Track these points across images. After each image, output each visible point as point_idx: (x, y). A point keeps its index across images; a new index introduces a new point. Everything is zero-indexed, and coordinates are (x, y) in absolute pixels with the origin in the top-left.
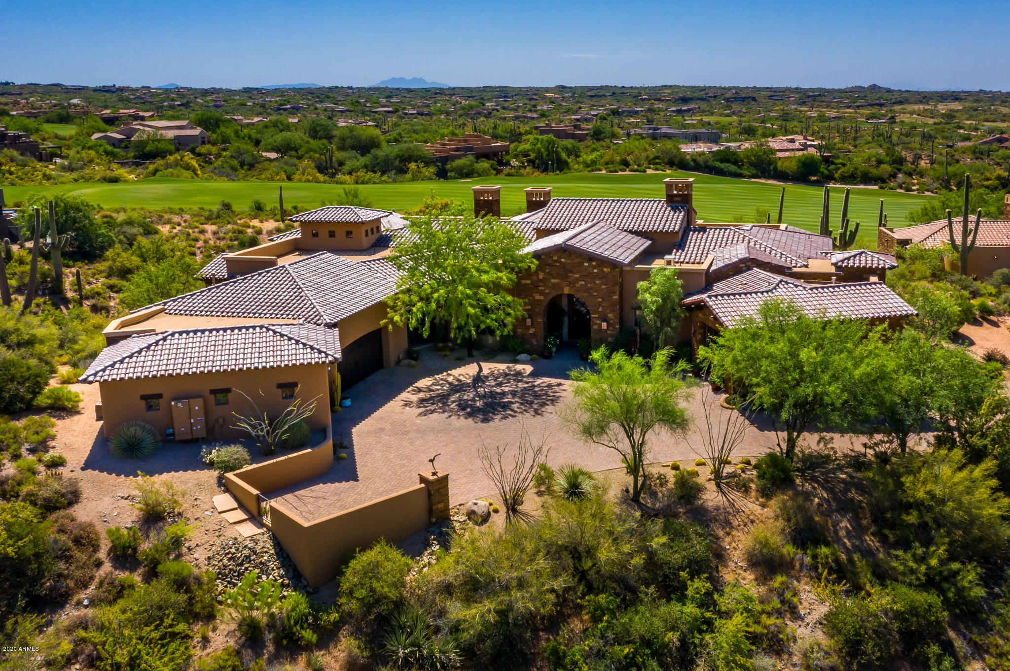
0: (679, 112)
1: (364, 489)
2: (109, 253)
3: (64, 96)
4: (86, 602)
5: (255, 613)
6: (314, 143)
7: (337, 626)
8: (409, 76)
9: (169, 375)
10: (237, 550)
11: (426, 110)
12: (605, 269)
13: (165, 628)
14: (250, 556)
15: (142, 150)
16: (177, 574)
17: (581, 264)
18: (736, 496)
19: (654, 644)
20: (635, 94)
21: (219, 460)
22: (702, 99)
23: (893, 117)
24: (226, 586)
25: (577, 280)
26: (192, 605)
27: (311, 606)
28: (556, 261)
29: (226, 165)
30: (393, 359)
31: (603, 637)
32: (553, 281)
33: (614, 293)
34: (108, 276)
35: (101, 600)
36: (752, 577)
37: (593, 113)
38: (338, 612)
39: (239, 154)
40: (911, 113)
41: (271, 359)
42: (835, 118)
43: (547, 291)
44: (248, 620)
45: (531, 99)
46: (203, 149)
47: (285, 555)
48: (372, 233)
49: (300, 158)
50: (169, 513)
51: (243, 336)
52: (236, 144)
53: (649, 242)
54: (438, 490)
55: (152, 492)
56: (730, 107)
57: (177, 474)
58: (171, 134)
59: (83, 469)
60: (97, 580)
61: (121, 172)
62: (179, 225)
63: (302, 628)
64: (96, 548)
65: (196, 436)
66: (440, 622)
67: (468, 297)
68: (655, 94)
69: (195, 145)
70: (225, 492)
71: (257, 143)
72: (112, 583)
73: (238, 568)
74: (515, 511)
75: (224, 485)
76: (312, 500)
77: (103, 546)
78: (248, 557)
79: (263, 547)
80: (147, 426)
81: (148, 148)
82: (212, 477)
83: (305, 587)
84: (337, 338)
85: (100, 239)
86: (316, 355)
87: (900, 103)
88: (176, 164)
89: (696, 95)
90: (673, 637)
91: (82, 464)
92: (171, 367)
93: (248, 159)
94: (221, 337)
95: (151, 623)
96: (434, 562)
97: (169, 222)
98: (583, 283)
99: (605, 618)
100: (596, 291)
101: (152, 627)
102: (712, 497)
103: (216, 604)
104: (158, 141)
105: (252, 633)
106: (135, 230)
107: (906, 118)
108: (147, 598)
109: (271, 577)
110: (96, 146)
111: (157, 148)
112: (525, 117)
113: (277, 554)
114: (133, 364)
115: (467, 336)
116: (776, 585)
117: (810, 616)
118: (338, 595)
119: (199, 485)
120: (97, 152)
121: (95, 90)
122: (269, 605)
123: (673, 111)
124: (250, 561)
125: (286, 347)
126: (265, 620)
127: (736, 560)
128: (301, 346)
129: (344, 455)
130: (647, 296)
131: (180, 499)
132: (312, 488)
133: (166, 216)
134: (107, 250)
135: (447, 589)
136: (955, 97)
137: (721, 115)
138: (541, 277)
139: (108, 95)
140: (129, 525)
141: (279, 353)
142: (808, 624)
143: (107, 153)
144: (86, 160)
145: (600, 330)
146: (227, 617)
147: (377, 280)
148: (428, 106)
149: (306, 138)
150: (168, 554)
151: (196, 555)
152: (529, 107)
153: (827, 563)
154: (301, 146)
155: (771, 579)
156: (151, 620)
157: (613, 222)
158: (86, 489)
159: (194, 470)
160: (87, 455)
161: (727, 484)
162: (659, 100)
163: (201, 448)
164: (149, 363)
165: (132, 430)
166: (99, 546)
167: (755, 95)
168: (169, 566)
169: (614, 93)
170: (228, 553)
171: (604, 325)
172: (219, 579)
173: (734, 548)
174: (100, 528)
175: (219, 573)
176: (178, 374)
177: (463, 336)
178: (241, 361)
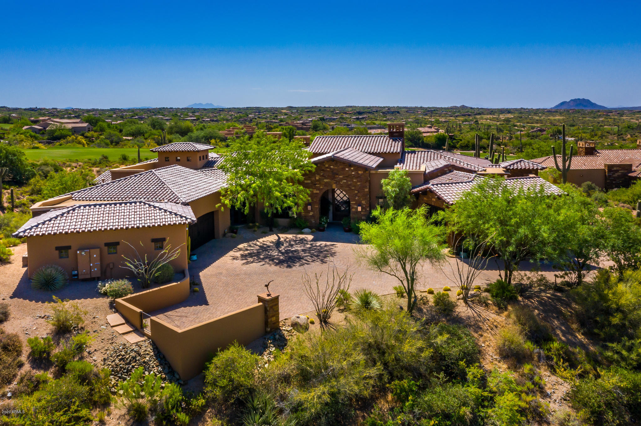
0: (358, 119)
1: (214, 310)
2: (32, 181)
3: (7, 112)
4: (9, 395)
5: (140, 401)
6: (154, 131)
7: (204, 408)
8: (204, 103)
9: (77, 231)
10: (126, 352)
11: (215, 119)
12: (360, 172)
13: (72, 413)
14: (136, 357)
15: (53, 135)
16: (81, 370)
17: (344, 169)
18: (480, 309)
19: (453, 417)
20: (333, 110)
21: (112, 289)
22: (369, 113)
23: (477, 121)
24: (117, 381)
25: (342, 179)
26: (92, 395)
27: (184, 394)
28: (327, 168)
29: (102, 142)
30: (221, 232)
31: (412, 412)
32: (325, 180)
33: (366, 187)
34: (31, 194)
35: (21, 392)
36: (505, 366)
37: (309, 119)
38: (204, 398)
39: (110, 137)
40: (486, 119)
41: (148, 221)
42: (445, 122)
43: (322, 187)
44: (136, 406)
45: (274, 113)
46: (89, 134)
47: (162, 356)
48: (203, 159)
49: (146, 139)
50: (74, 328)
51: (128, 208)
52: (108, 130)
53: (382, 159)
54: (271, 307)
55: (62, 311)
56: (385, 116)
57: (79, 301)
58: (70, 126)
59: (11, 298)
60: (18, 377)
61: (40, 145)
62: (76, 167)
63: (177, 411)
64: (19, 353)
65: (93, 276)
66: (282, 405)
67: (275, 186)
68: (343, 110)
69: (84, 132)
70: (115, 312)
71: (121, 131)
72: (30, 380)
73: (127, 366)
74: (326, 322)
75: (115, 307)
76: (177, 318)
77: (24, 352)
78: (134, 358)
79: (145, 351)
80: (60, 268)
81: (56, 134)
82: (105, 303)
83: (178, 380)
84: (191, 211)
85: (27, 173)
86: (179, 218)
87: (479, 114)
88: (73, 141)
89: (366, 110)
90: (466, 411)
91: (11, 295)
92: (79, 226)
93: (115, 139)
94: (113, 209)
95: (61, 409)
96: (272, 360)
97: (70, 166)
98: (345, 181)
99: (410, 398)
100: (354, 186)
101: (61, 413)
102: (464, 310)
103: (110, 395)
104: (62, 130)
105: (139, 417)
106: (48, 169)
107: (484, 122)
108: (58, 389)
109: (152, 372)
110: (25, 133)
111: (61, 134)
112: (272, 122)
113: (155, 355)
114: (51, 225)
115: (275, 212)
116: (526, 371)
117: (555, 395)
118: (204, 384)
119: (96, 308)
120: (26, 136)
121: (25, 109)
122: (151, 394)
123: (354, 119)
124: (136, 361)
125: (158, 214)
126: (148, 406)
127: (491, 354)
128: (168, 213)
129: (197, 289)
130: (389, 187)
131: (82, 316)
132: (177, 310)
133: (68, 163)
134: (30, 179)
135: (286, 379)
136: (509, 111)
137: (381, 120)
138: (317, 178)
139: (32, 112)
140: (45, 336)
141: (153, 217)
142: (555, 400)
143: (31, 136)
144: (19, 140)
145: (357, 212)
146: (119, 403)
147: (211, 181)
148: (216, 117)
149: (150, 128)
150: (74, 357)
151: (94, 358)
152: (273, 117)
153: (560, 355)
154: (146, 132)
155: (520, 368)
156: (61, 406)
157: (358, 148)
158: (13, 311)
159: (92, 298)
160: (15, 289)
161: (472, 301)
162: (346, 113)
163: (98, 283)
164: (63, 224)
165: (49, 271)
166: (21, 351)
167: (399, 110)
168: (75, 364)
169: (320, 110)
170: (119, 356)
171: (359, 209)
172: (112, 375)
173: (488, 346)
174: (24, 339)
175: (113, 371)
176: (83, 231)
177: (272, 212)
178: (127, 223)
